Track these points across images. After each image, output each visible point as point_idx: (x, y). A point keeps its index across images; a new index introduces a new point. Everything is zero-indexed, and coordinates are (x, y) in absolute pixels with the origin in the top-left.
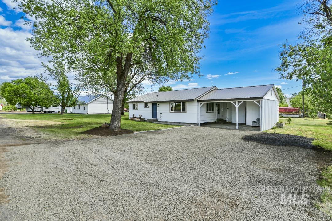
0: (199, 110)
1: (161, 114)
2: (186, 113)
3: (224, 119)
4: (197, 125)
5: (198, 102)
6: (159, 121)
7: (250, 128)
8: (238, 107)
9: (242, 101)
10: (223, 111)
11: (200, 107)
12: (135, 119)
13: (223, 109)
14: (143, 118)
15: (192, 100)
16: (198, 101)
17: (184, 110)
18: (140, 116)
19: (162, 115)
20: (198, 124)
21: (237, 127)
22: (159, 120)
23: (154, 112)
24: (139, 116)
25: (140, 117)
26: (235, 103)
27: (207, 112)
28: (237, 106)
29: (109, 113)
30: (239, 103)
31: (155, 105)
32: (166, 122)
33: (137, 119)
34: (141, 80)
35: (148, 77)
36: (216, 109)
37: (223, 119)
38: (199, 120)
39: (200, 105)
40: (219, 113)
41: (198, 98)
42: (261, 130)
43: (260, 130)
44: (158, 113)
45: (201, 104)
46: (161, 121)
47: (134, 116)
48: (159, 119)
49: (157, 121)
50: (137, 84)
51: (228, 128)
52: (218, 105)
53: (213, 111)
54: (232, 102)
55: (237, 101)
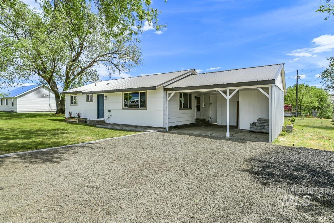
0: (167, 105)
1: (110, 111)
2: (146, 109)
3: (207, 120)
4: (162, 130)
5: (164, 91)
6: (107, 124)
7: (248, 136)
8: (230, 100)
9: (237, 89)
10: (204, 107)
11: (169, 101)
12: (71, 120)
13: (205, 105)
14: (82, 118)
15: (154, 88)
16: (166, 90)
17: (143, 105)
18: (78, 114)
19: (111, 113)
20: (165, 128)
21: (228, 134)
22: (107, 122)
23: (100, 108)
24: (77, 116)
25: (79, 117)
26: (225, 92)
27: (180, 109)
28: (228, 98)
29: (52, 110)
30: (231, 92)
31: (101, 97)
32: (117, 125)
33: (74, 121)
34: (91, 64)
35: (102, 59)
36: (194, 103)
37: (205, 119)
38: (167, 121)
39: (169, 97)
40: (199, 110)
41: (164, 85)
42: (270, 141)
43: (267, 141)
44: (105, 110)
45: (170, 94)
46: (109, 123)
47: (71, 115)
48: (106, 119)
49: (103, 123)
50: (86, 68)
51: (213, 135)
52: (198, 98)
53: (190, 106)
54: (219, 90)
55: (228, 89)
